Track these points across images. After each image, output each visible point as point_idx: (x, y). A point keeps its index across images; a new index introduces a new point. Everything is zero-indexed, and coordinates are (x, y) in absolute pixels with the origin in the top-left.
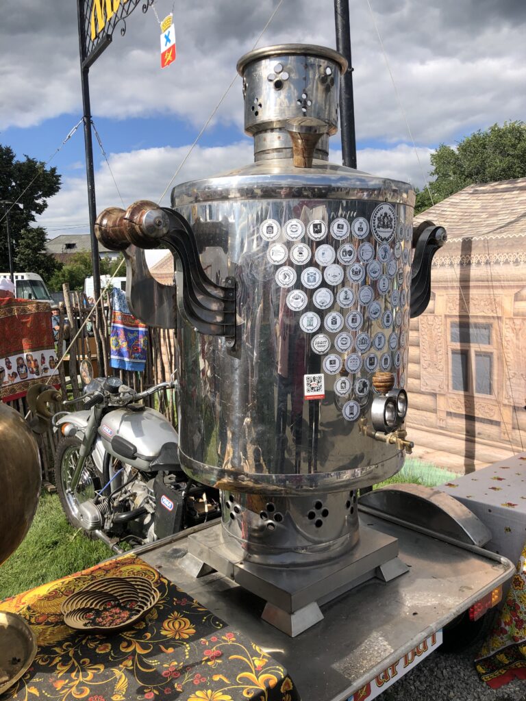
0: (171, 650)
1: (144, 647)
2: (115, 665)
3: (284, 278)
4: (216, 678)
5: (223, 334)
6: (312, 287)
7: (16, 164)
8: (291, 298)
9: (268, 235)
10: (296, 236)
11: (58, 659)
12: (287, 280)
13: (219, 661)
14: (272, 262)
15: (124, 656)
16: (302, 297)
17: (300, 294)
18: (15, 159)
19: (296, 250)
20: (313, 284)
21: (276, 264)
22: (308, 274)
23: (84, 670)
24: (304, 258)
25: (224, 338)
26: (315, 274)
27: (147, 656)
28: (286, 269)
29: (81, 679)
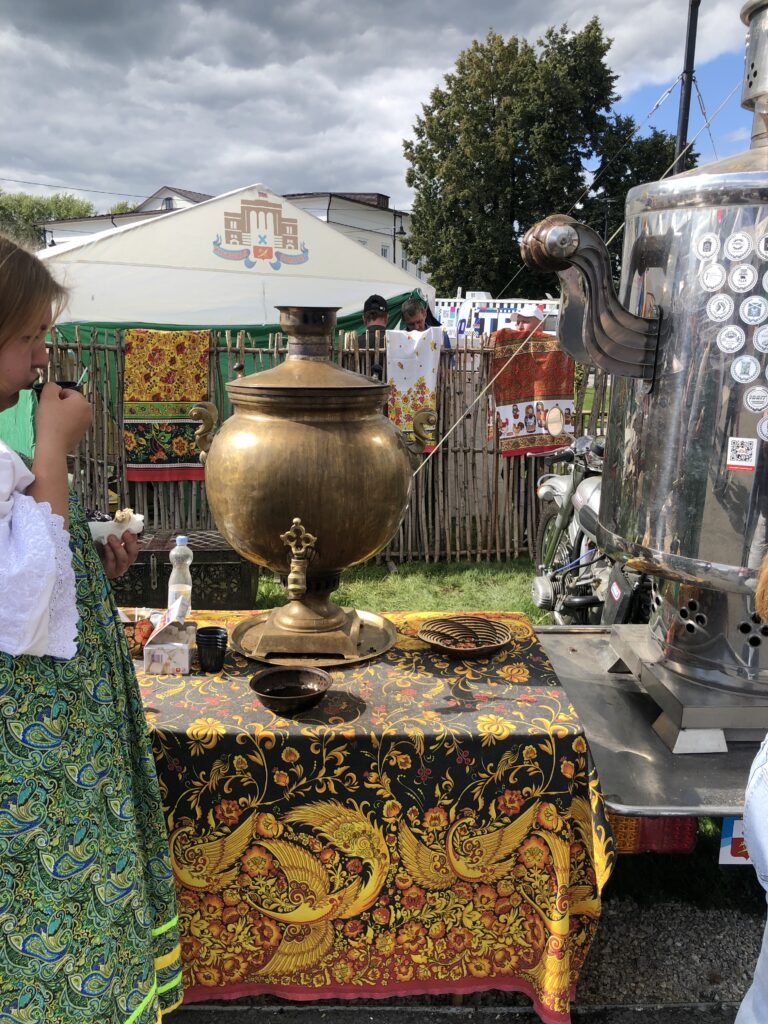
0: (495, 684)
1: (474, 675)
2: (441, 677)
3: (719, 309)
4: (515, 713)
5: (641, 377)
6: (753, 323)
7: (636, 143)
8: (723, 336)
9: (704, 254)
10: (739, 254)
11: (403, 660)
12: (721, 311)
13: (528, 705)
14: (705, 289)
15: (454, 675)
16: (738, 335)
17: (736, 332)
18: (637, 134)
19: (738, 272)
20: (756, 318)
21: (710, 290)
22: (750, 305)
23: (416, 672)
24: (747, 283)
25: (642, 381)
26: (760, 305)
27: (470, 681)
28: (721, 297)
29: (410, 676)
